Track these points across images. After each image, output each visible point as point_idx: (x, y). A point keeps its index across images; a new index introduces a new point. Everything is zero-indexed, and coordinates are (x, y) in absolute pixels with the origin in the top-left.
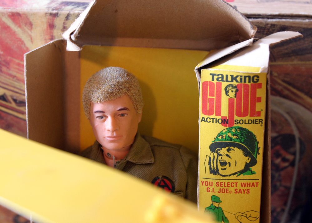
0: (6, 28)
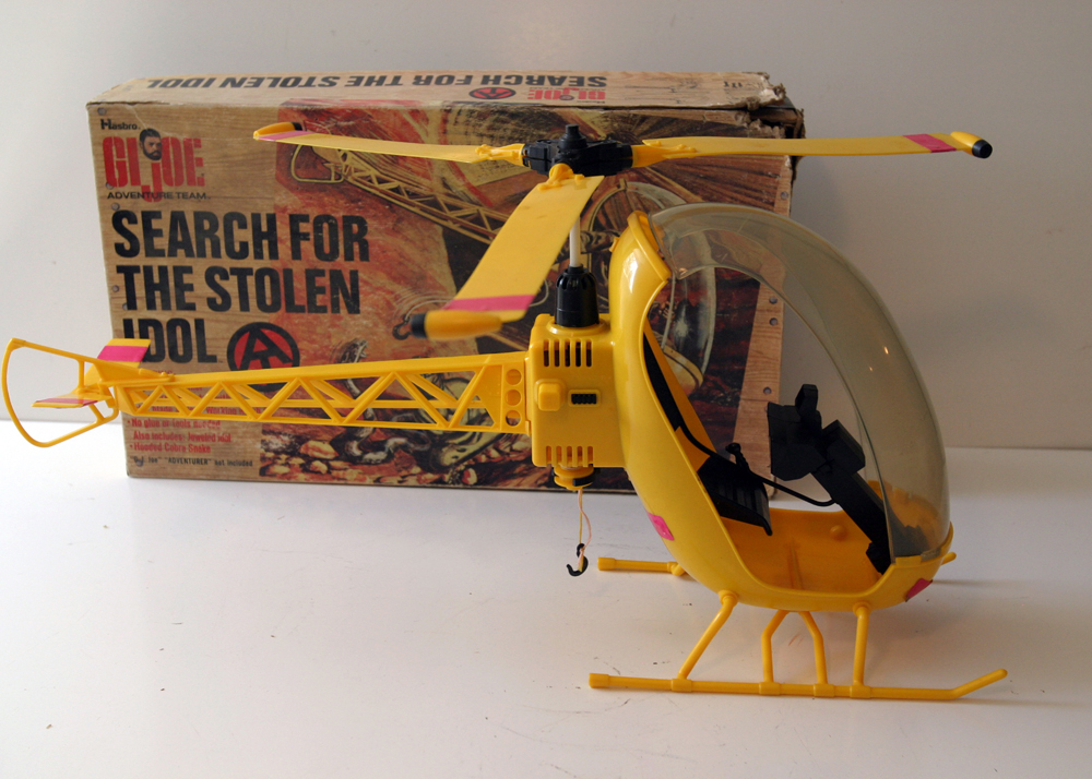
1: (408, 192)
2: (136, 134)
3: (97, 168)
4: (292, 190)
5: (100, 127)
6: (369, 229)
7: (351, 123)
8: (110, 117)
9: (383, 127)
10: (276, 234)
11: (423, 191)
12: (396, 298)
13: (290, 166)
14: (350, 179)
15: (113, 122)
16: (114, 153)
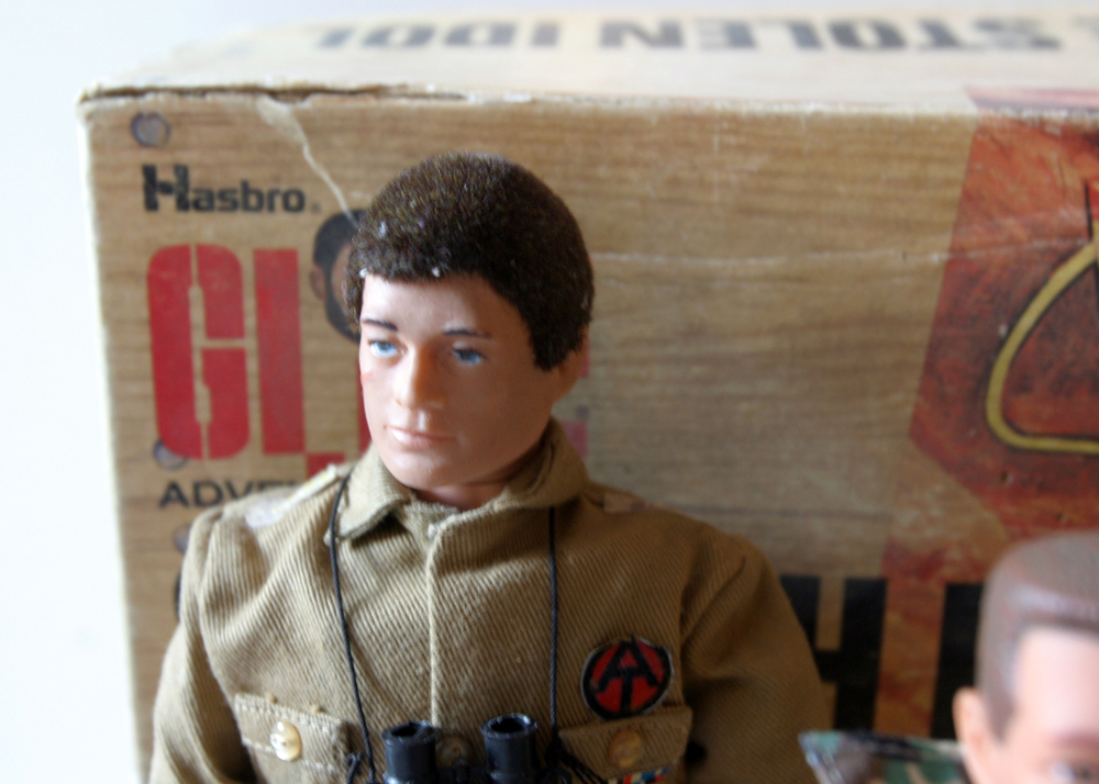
2: (297, 233)
3: (119, 379)
4: (975, 481)
5: (139, 198)
8: (185, 157)
10: (875, 664)
13: (984, 379)
15: (195, 177)
16: (197, 315)
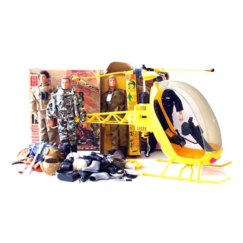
0: (92, 73)
1: (92, 87)
5: (30, 74)
6: (84, 94)
7: (81, 73)
8: (32, 72)
9: (88, 74)
11: (95, 86)
12: (89, 109)
14: (81, 84)
16: (33, 79)
